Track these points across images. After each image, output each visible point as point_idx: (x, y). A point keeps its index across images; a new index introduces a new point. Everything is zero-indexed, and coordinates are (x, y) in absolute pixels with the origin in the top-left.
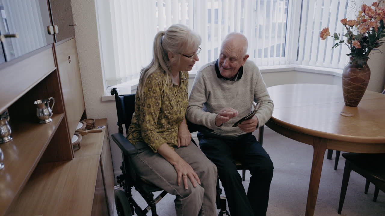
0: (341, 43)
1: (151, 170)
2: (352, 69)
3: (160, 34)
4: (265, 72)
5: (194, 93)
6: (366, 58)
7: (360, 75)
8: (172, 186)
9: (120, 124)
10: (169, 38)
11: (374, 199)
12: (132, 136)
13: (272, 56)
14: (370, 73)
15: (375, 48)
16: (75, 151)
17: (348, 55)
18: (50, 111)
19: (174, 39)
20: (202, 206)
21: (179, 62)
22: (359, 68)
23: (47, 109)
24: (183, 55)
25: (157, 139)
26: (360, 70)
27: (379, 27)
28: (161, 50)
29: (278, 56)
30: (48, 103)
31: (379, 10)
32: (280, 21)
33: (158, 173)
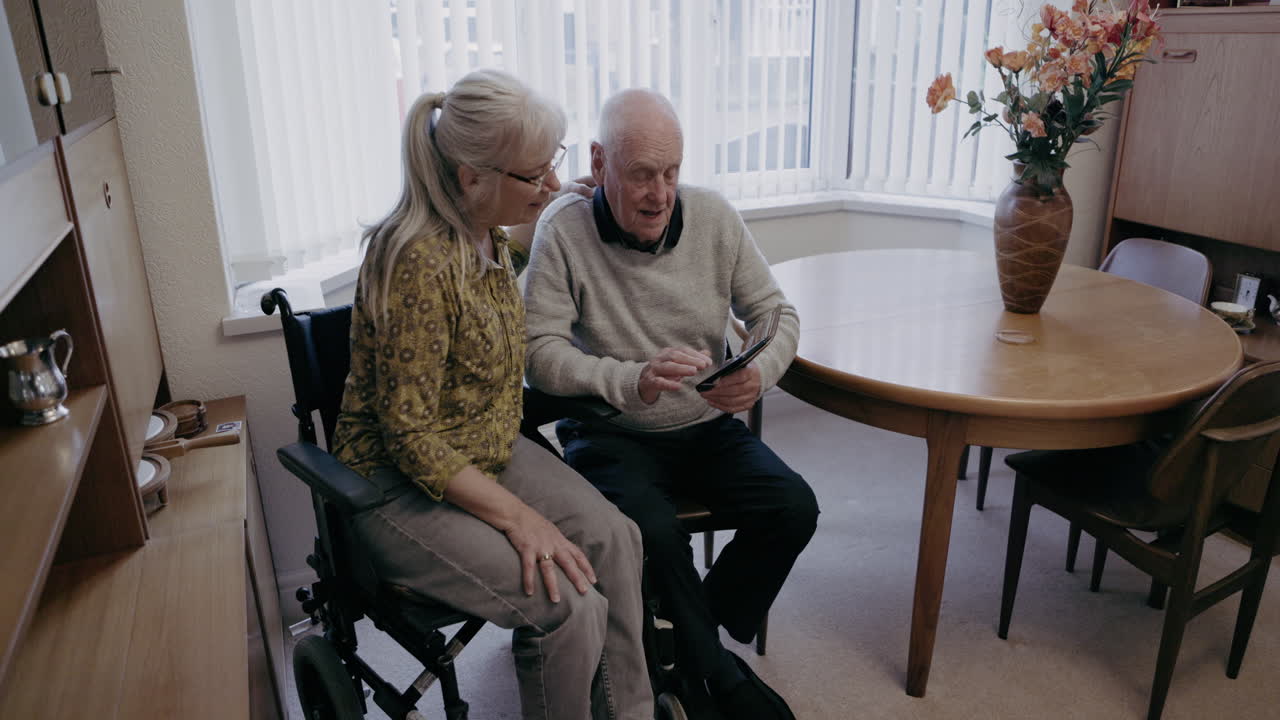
0: (988, 123)
1: (432, 555)
2: (1022, 199)
3: (430, 103)
4: (756, 218)
5: (535, 294)
6: (1059, 166)
7: (1046, 217)
8: (504, 601)
9: (302, 411)
10: (459, 119)
11: (1093, 584)
12: (352, 452)
13: (771, 165)
14: (1071, 211)
15: (1082, 136)
16: (150, 516)
17: (1010, 157)
18: (60, 376)
19: (476, 122)
20: (602, 656)
21: (497, 197)
22: (1042, 198)
23: (47, 373)
24: (510, 175)
25: (439, 459)
26: (1044, 202)
27: (1092, 72)
28: (433, 156)
29: (790, 164)
30: (51, 351)
31: (1094, 23)
32: (793, 53)
33: (454, 564)
